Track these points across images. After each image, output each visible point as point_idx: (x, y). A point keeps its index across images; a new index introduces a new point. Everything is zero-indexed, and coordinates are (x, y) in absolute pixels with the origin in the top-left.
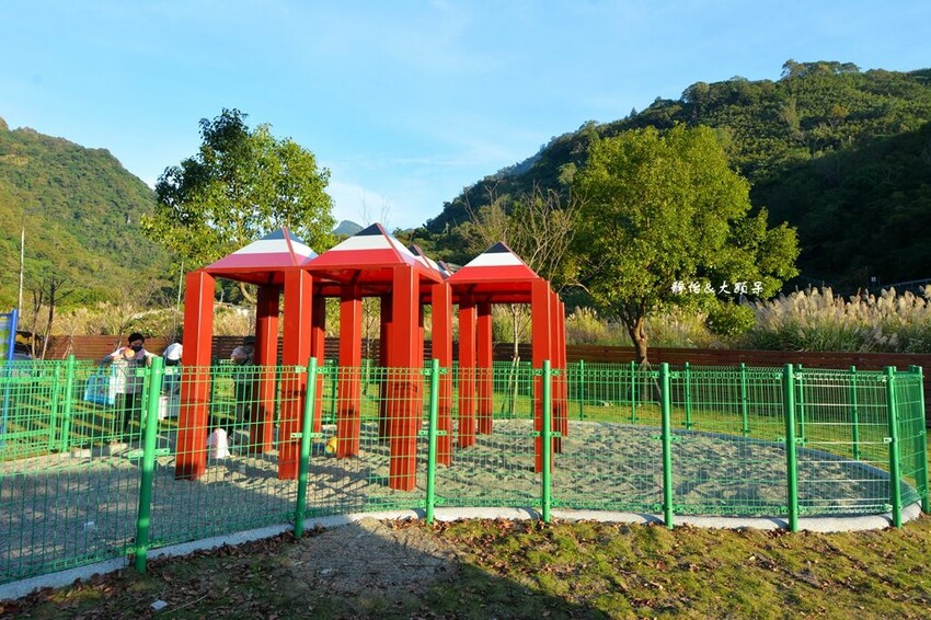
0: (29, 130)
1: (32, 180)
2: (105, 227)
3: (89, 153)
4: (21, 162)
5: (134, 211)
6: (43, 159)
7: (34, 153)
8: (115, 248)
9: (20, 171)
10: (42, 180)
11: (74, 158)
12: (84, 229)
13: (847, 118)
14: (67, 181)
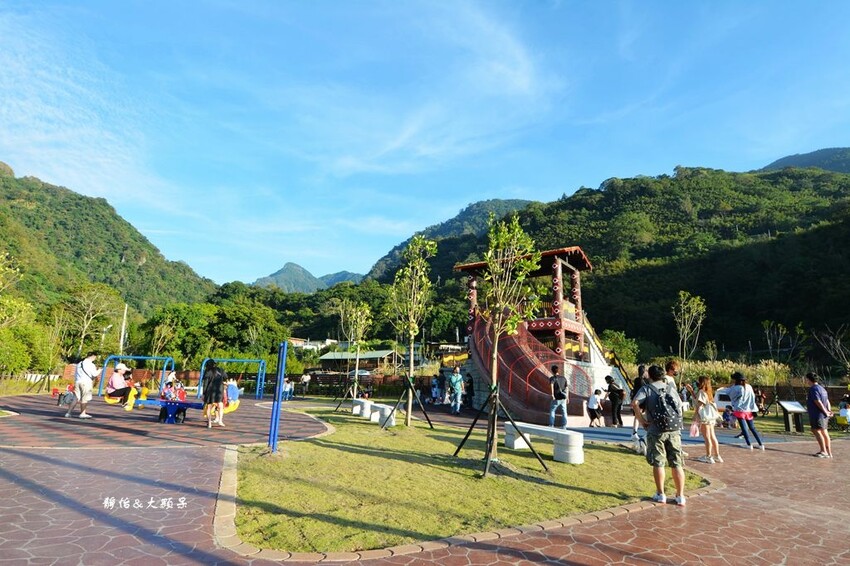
0: (35, 179)
1: (40, 222)
2: (102, 265)
3: (90, 201)
4: (31, 207)
5: (128, 252)
6: (50, 205)
7: (41, 200)
8: (111, 283)
9: (30, 214)
10: (50, 223)
11: (77, 205)
12: (83, 266)
13: (731, 212)
14: (71, 224)
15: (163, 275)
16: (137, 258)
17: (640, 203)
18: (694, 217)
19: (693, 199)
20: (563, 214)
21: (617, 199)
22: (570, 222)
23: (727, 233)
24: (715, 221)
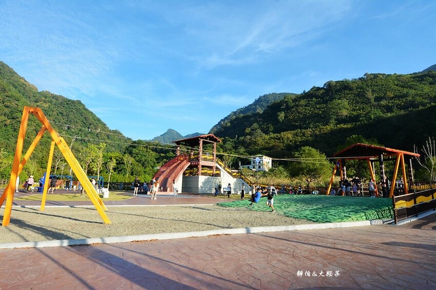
0: (47, 92)
1: (51, 113)
2: (80, 133)
3: (73, 102)
5: (92, 126)
6: (55, 104)
7: (51, 102)
8: (84, 141)
9: (46, 109)
10: (55, 113)
11: (67, 104)
12: (72, 133)
13: (393, 98)
14: (65, 113)
15: (108, 137)
16: (96, 129)
17: (344, 94)
18: (372, 101)
19: (373, 91)
20: (302, 101)
21: (332, 92)
22: (306, 106)
23: (389, 109)
24: (383, 103)
